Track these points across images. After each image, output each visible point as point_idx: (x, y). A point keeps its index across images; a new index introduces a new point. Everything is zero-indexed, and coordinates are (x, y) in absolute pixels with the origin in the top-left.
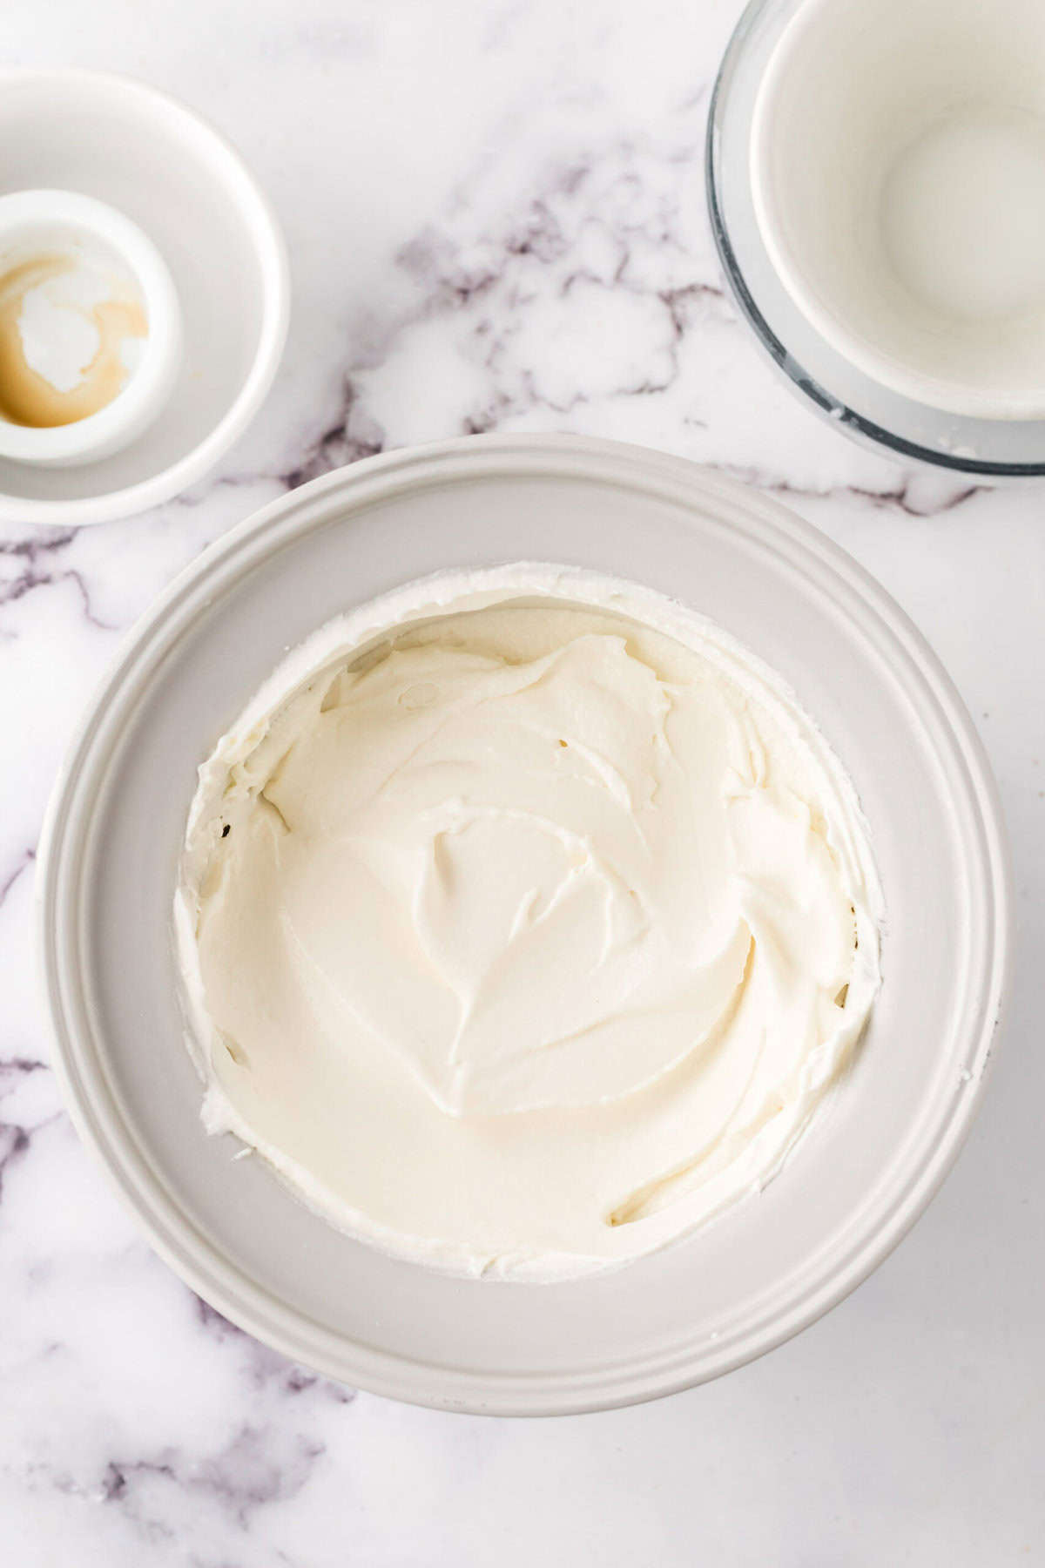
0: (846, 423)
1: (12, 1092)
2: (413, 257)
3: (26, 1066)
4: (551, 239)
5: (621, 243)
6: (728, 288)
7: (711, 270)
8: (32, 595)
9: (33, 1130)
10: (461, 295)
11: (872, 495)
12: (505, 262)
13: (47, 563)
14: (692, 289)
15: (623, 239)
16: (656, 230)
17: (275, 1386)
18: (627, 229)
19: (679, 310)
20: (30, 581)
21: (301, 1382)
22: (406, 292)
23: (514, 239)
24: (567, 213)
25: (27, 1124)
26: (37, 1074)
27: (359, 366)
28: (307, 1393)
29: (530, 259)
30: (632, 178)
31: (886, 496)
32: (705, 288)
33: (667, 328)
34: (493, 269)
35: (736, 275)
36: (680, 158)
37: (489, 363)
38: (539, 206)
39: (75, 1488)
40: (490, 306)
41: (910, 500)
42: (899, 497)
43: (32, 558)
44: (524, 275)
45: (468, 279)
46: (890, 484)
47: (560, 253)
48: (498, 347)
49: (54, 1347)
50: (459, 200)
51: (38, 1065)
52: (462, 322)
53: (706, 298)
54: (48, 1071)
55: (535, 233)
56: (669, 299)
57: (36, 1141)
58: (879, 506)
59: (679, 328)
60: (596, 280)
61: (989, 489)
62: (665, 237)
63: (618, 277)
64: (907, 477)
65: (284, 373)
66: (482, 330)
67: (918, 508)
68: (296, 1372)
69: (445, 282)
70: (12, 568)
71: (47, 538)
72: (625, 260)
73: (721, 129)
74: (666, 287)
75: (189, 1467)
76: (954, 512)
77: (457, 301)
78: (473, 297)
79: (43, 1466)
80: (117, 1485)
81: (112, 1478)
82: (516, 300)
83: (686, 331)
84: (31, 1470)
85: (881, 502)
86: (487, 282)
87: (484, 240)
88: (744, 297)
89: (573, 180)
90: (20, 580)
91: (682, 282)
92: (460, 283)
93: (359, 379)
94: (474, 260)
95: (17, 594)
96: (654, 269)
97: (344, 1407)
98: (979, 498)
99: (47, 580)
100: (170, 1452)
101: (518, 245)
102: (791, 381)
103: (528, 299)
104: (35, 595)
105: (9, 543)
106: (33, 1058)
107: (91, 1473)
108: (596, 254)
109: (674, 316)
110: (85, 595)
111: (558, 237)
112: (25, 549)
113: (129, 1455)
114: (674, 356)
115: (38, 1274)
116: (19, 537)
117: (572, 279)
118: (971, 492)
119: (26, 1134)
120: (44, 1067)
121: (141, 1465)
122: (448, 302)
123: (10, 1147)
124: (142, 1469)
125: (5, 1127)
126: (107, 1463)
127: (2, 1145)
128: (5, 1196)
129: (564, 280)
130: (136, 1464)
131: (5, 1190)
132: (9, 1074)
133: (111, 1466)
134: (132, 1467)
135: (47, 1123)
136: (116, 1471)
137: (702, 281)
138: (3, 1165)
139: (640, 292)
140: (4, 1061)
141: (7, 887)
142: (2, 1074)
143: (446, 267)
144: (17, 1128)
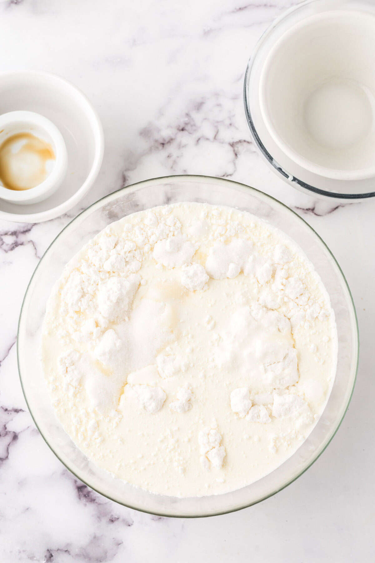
0: (294, 182)
1: (12, 420)
2: (145, 133)
3: (17, 411)
4: (192, 126)
5: (216, 127)
6: (253, 139)
7: (247, 135)
8: (17, 249)
9: (19, 433)
10: (162, 145)
11: (303, 209)
12: (176, 134)
13: (22, 238)
14: (240, 141)
15: (216, 125)
16: (227, 122)
17: (105, 520)
18: (218, 122)
19: (236, 149)
20: (16, 245)
21: (114, 519)
22: (143, 144)
23: (179, 126)
24: (197, 117)
25: (17, 431)
26: (20, 413)
27: (127, 170)
28: (116, 523)
29: (185, 133)
30: (219, 105)
31: (307, 210)
32: (245, 141)
33: (232, 155)
34: (173, 137)
35: (255, 133)
36: (235, 98)
37: (172, 168)
38: (187, 115)
39: (35, 559)
40: (172, 149)
41: (316, 211)
42: (313, 210)
43: (17, 237)
44: (183, 138)
45: (164, 140)
46: (310, 206)
47: (195, 130)
48: (175, 162)
49: (28, 509)
50: (161, 113)
51: (21, 410)
52: (162, 154)
53: (245, 144)
55: (186, 124)
56: (232, 145)
57: (19, 437)
58: (306, 213)
59: (236, 155)
60: (208, 139)
61: (343, 206)
62: (231, 124)
63: (215, 138)
64: (315, 203)
65: (102, 173)
66: (169, 156)
67: (318, 213)
68: (112, 515)
69: (156, 141)
70: (9, 240)
71: (22, 230)
72: (217, 132)
73: (248, 85)
74: (231, 141)
75: (75, 550)
76: (331, 214)
77: (161, 147)
78: (166, 146)
79: (24, 551)
80: (50, 557)
81: (48, 555)
82: (180, 146)
83: (238, 156)
84: (20, 552)
85: (307, 212)
86: (171, 141)
87: (169, 126)
88: (258, 141)
89: (199, 106)
90: (13, 244)
91: (236, 140)
92: (161, 141)
93: (128, 174)
94: (166, 133)
95: (12, 249)
96: (227, 135)
97: (129, 527)
98: (340, 209)
99: (22, 244)
100: (68, 545)
101: (181, 128)
102: (275, 169)
103: (185, 146)
104: (19, 249)
105: (9, 232)
106: (19, 408)
107: (41, 554)
108: (207, 130)
109: (234, 151)
110: (35, 248)
111: (195, 125)
112: (14, 233)
113: (54, 547)
114: (235, 164)
115: (21, 483)
116: (13, 229)
117: (199, 139)
118: (337, 208)
119: (17, 434)
120: (23, 411)
121: (58, 550)
122: (157, 148)
123: (12, 438)
124: (59, 551)
125: (10, 432)
126: (47, 549)
127: (8, 439)
128: (9, 457)
129: (197, 139)
130: (56, 550)
131: (9, 454)
132: (11, 414)
133: (48, 550)
134: (55, 551)
135: (24, 430)
136: (50, 552)
137: (243, 139)
138: (9, 445)
139: (223, 143)
140: (9, 409)
141: (10, 349)
142: (8, 414)
143: (157, 136)
144: (14, 432)
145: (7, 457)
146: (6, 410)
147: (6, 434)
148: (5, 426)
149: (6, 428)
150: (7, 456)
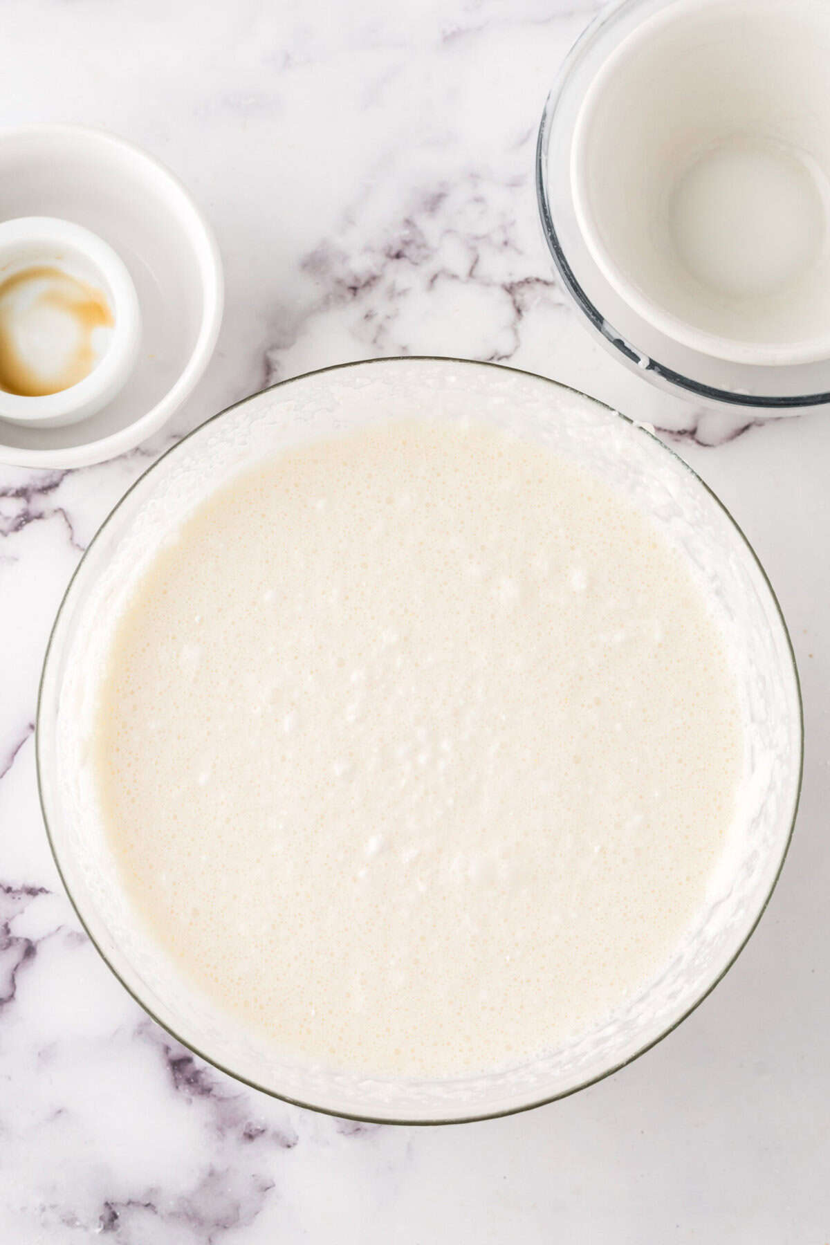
0: (651, 371)
1: (22, 912)
2: (314, 263)
3: (32, 892)
4: (419, 247)
5: (473, 249)
6: (557, 276)
7: (545, 266)
8: (28, 528)
9: (39, 941)
10: (352, 291)
11: (671, 432)
12: (384, 265)
13: (40, 503)
14: (527, 281)
15: (474, 245)
16: (498, 238)
17: (233, 1136)
18: (477, 238)
19: (518, 298)
20: (26, 518)
21: (253, 1133)
22: (309, 290)
23: (391, 248)
24: (430, 228)
25: (34, 937)
26: (41, 896)
27: (275, 347)
28: (258, 1141)
29: (402, 263)
30: (479, 200)
31: (681, 433)
32: (538, 280)
33: (509, 311)
34: (376, 271)
35: (563, 263)
36: (515, 184)
37: (375, 341)
38: (408, 222)
39: (78, 1223)
40: (374, 299)
41: (700, 435)
42: (692, 433)
43: (28, 501)
44: (401, 275)
45: (357, 279)
46: (685, 424)
47: (426, 257)
48: (381, 328)
49: (60, 1112)
50: (348, 220)
51: (42, 890)
52: (352, 312)
53: (538, 286)
54: (49, 896)
55: (406, 243)
56: (510, 289)
57: (38, 949)
58: (677, 440)
59: (519, 311)
60: (454, 277)
61: (760, 423)
62: (506, 243)
63: (471, 274)
64: (697, 418)
65: (218, 355)
66: (368, 317)
67: (706, 442)
68: (250, 1124)
69: (339, 282)
70: (13, 507)
71: (39, 485)
72: (476, 261)
73: (547, 154)
74: (507, 280)
75: (167, 1204)
76: (734, 442)
77: (349, 296)
78: (361, 292)
79: (53, 1207)
80: (111, 1219)
81: (107, 1216)
82: (394, 294)
83: (524, 313)
84: (43, 1210)
85: (678, 437)
86: (372, 281)
87: (368, 249)
88: (570, 279)
89: (434, 202)
90: (19, 517)
91: (517, 278)
92: (350, 282)
93: (277, 356)
94: (360, 264)
95: (17, 528)
96: (499, 267)
97: (289, 1149)
98: (753, 429)
99: (40, 517)
100: (152, 1191)
101: (393, 253)
102: (609, 342)
103: (404, 292)
104: (31, 528)
105: (10, 489)
106: (38, 886)
107: (91, 1211)
108: (453, 257)
109: (514, 302)
110: (70, 526)
111: (424, 245)
112: (22, 493)
113: (120, 1196)
114: (515, 332)
115: (45, 1055)
116: (18, 482)
117: (435, 277)
118: (746, 428)
119: (34, 944)
120: (47, 892)
121: (130, 1203)
122: (342, 297)
123: (21, 956)
124: (131, 1206)
125: (17, 939)
126: (103, 1202)
127: (15, 955)
128: (18, 994)
129: (430, 277)
130: (125, 1202)
131: (18, 989)
132: (19, 899)
133: (107, 1204)
134: (123, 1205)
135: (50, 935)
136: (110, 1208)
137: (535, 276)
138: (16, 969)
139: (488, 285)
140: (14, 888)
141: (15, 753)
142: (14, 898)
143: (340, 271)
144: (27, 940)
145: (12, 996)
146: (9, 890)
147: (10, 944)
148: (6, 926)
149: (8, 931)
150: (10, 993)
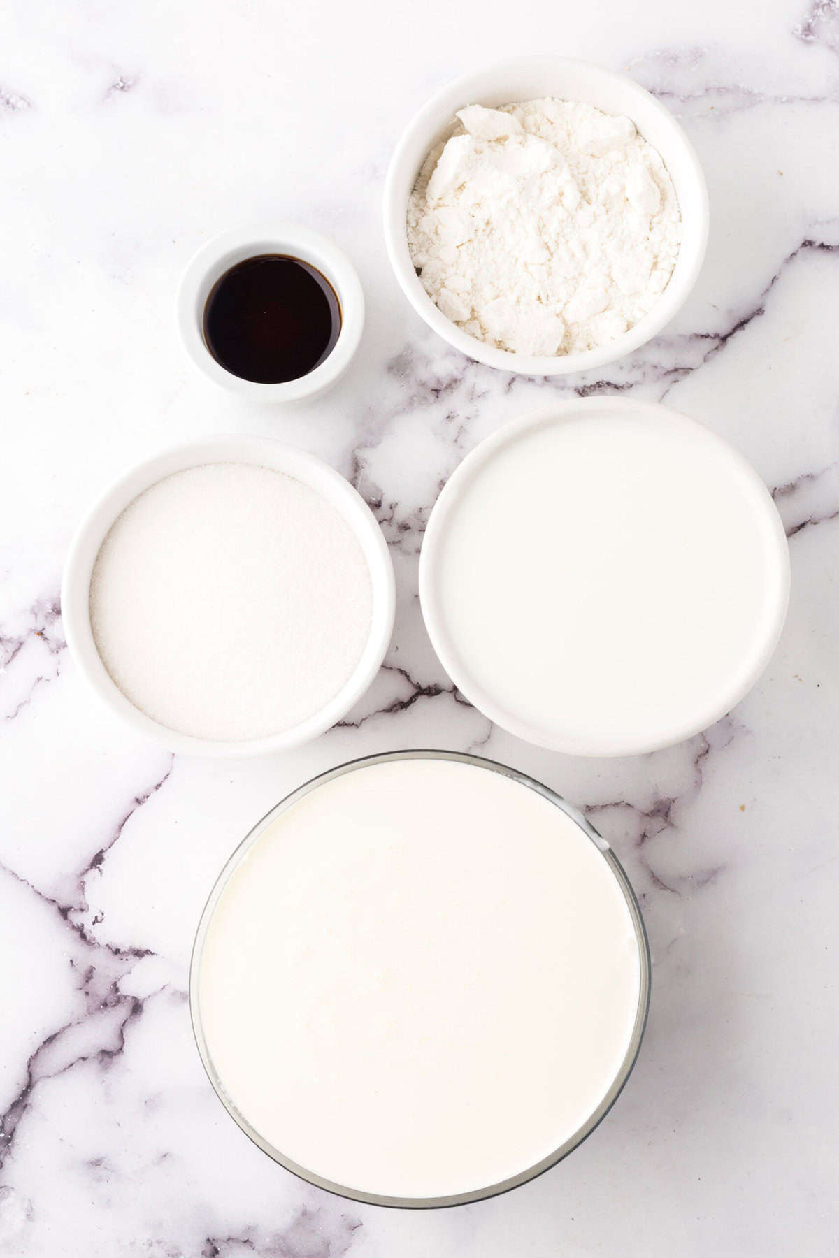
1: (129, 972)
2: (399, 366)
3: (139, 954)
9: (145, 999)
10: (435, 393)
12: (464, 369)
14: (598, 384)
22: (396, 394)
25: (141, 996)
26: (147, 958)
27: (363, 446)
32: (608, 384)
34: (457, 375)
37: (454, 441)
40: (455, 401)
44: (480, 378)
45: (439, 381)
48: (462, 429)
49: (165, 1156)
51: (147, 952)
52: (436, 412)
53: (609, 390)
54: (154, 956)
56: (582, 392)
57: (146, 1007)
60: (530, 381)
61: (815, 520)
63: (546, 377)
66: (449, 417)
69: (423, 385)
74: (580, 384)
75: (263, 1240)
77: (432, 398)
78: (442, 394)
79: (159, 1242)
80: (212, 1254)
81: (208, 1249)
82: (473, 396)
84: (151, 1245)
86: (453, 383)
91: (589, 382)
92: (434, 385)
93: (365, 455)
94: (443, 368)
98: (809, 526)
100: (249, 1229)
103: (483, 395)
106: (144, 948)
107: (194, 1246)
113: (221, 1232)
115: (151, 1104)
117: (513, 379)
118: (802, 526)
119: (140, 1002)
120: (152, 954)
121: (229, 1239)
122: (425, 398)
123: (129, 1013)
124: (230, 1242)
125: (125, 997)
126: (205, 1238)
127: (122, 1012)
128: (125, 1048)
129: (508, 380)
130: (225, 1239)
131: (125, 1044)
132: (127, 960)
133: (208, 1240)
134: (223, 1241)
135: (155, 994)
136: (212, 1244)
137: (606, 379)
138: (123, 1025)
139: (562, 388)
140: (122, 950)
141: (123, 825)
142: (122, 959)
143: (423, 373)
144: (134, 998)
145: (121, 1049)
146: (117, 952)
147: (118, 1001)
148: (115, 984)
149: (117, 990)
150: (120, 1047)
